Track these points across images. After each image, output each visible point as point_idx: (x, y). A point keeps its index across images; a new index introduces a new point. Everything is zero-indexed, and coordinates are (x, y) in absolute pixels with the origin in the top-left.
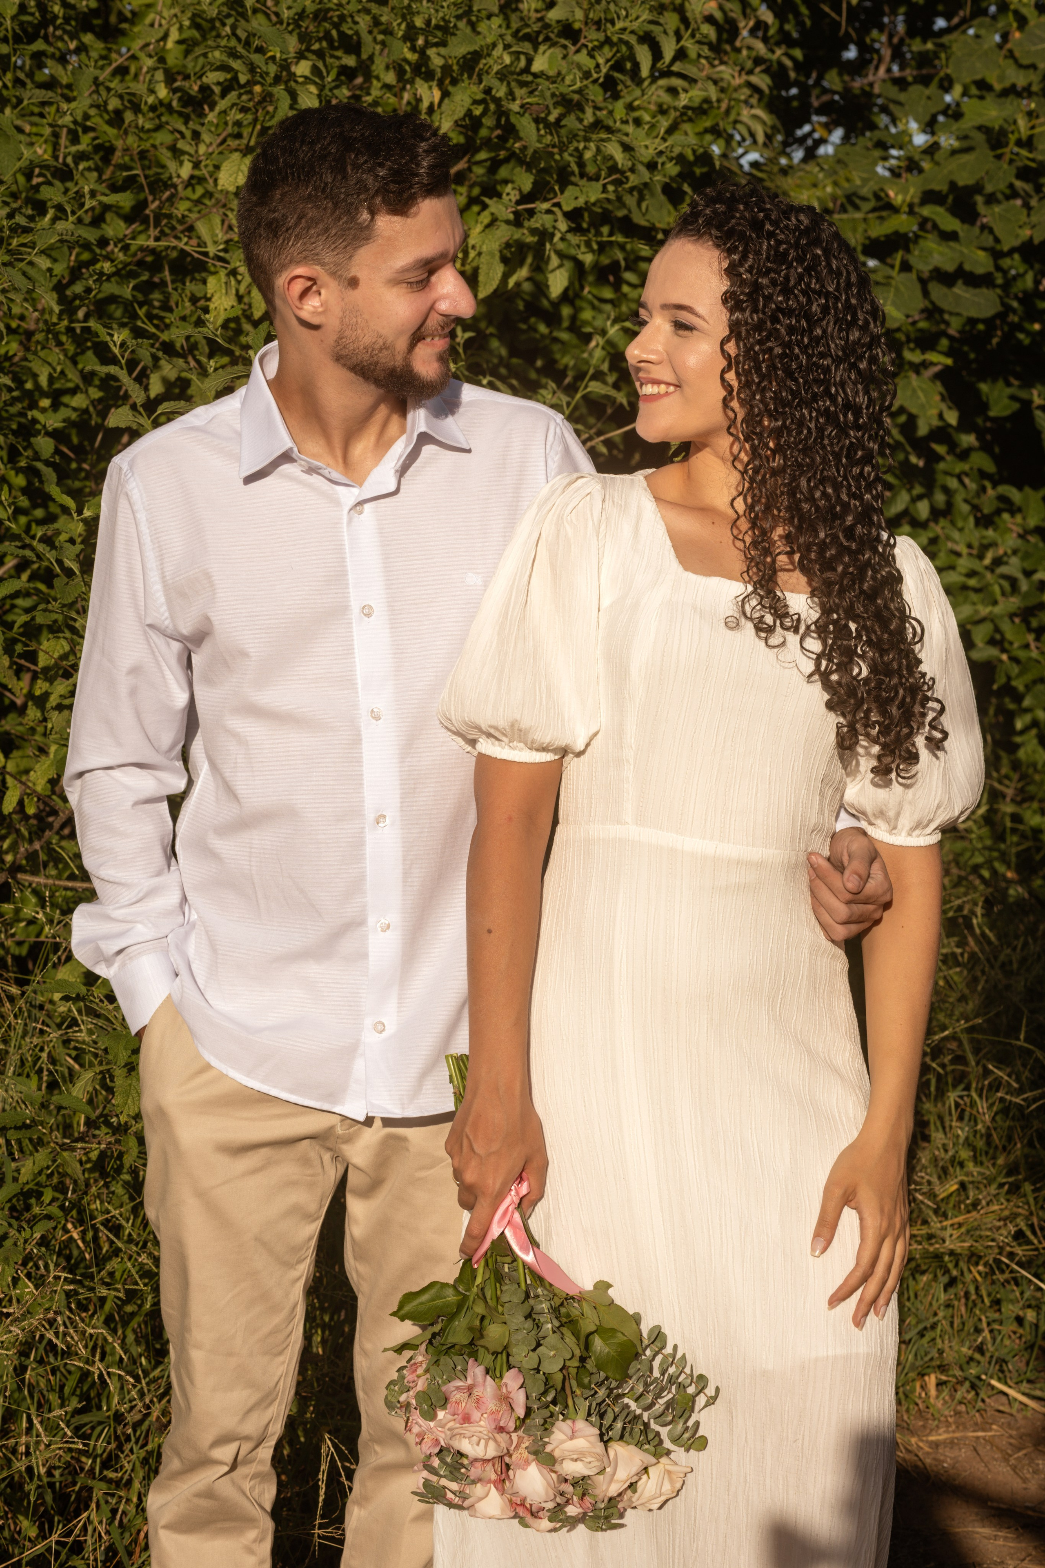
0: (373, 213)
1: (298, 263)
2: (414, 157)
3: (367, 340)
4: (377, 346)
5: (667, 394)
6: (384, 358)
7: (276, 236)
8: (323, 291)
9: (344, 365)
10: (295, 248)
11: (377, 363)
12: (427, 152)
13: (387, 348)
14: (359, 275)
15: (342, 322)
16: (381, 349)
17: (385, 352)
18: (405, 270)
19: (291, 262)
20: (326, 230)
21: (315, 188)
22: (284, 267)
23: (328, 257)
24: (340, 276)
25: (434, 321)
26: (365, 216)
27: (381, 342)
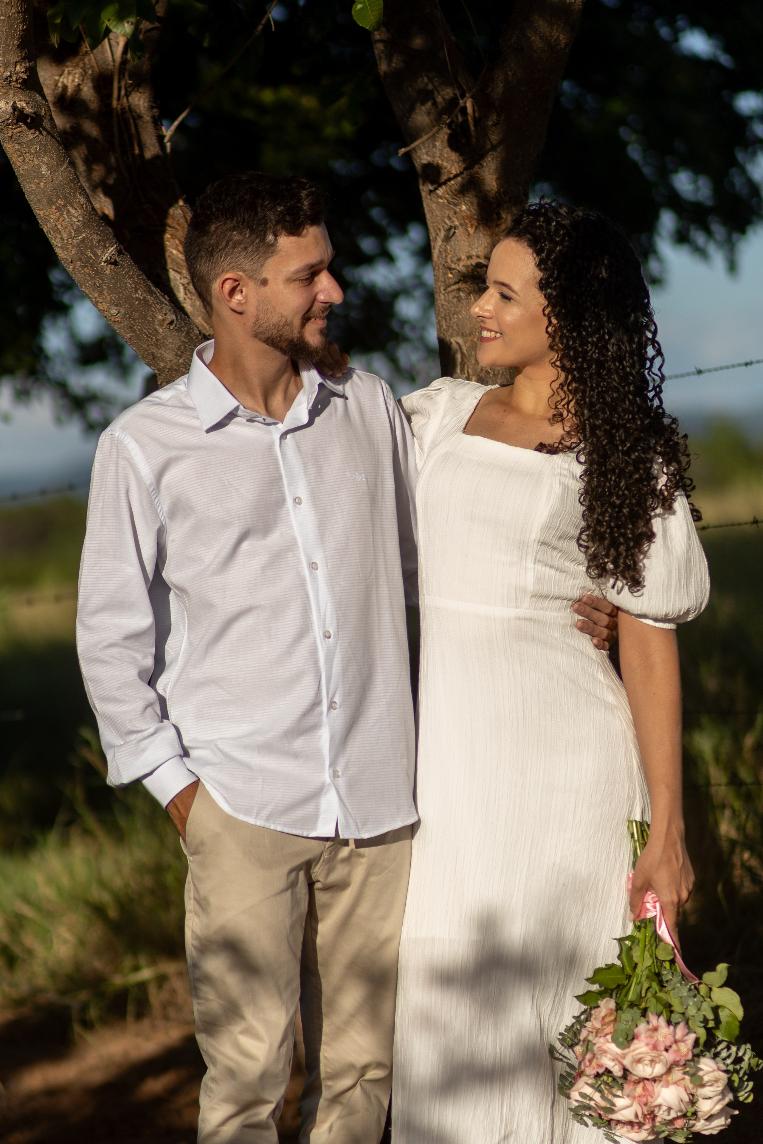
0: (276, 235)
1: (227, 272)
2: (300, 200)
3: (275, 319)
4: (281, 324)
5: (495, 338)
6: (287, 333)
7: (212, 255)
8: (244, 290)
9: (260, 339)
10: (224, 262)
11: (281, 336)
12: (307, 196)
13: (287, 325)
14: (268, 277)
15: (257, 309)
16: (284, 326)
17: (287, 328)
18: (297, 272)
19: (222, 271)
20: (246, 248)
21: (238, 222)
22: (217, 275)
23: (247, 265)
24: (255, 279)
25: (317, 307)
26: (270, 237)
27: (284, 320)
